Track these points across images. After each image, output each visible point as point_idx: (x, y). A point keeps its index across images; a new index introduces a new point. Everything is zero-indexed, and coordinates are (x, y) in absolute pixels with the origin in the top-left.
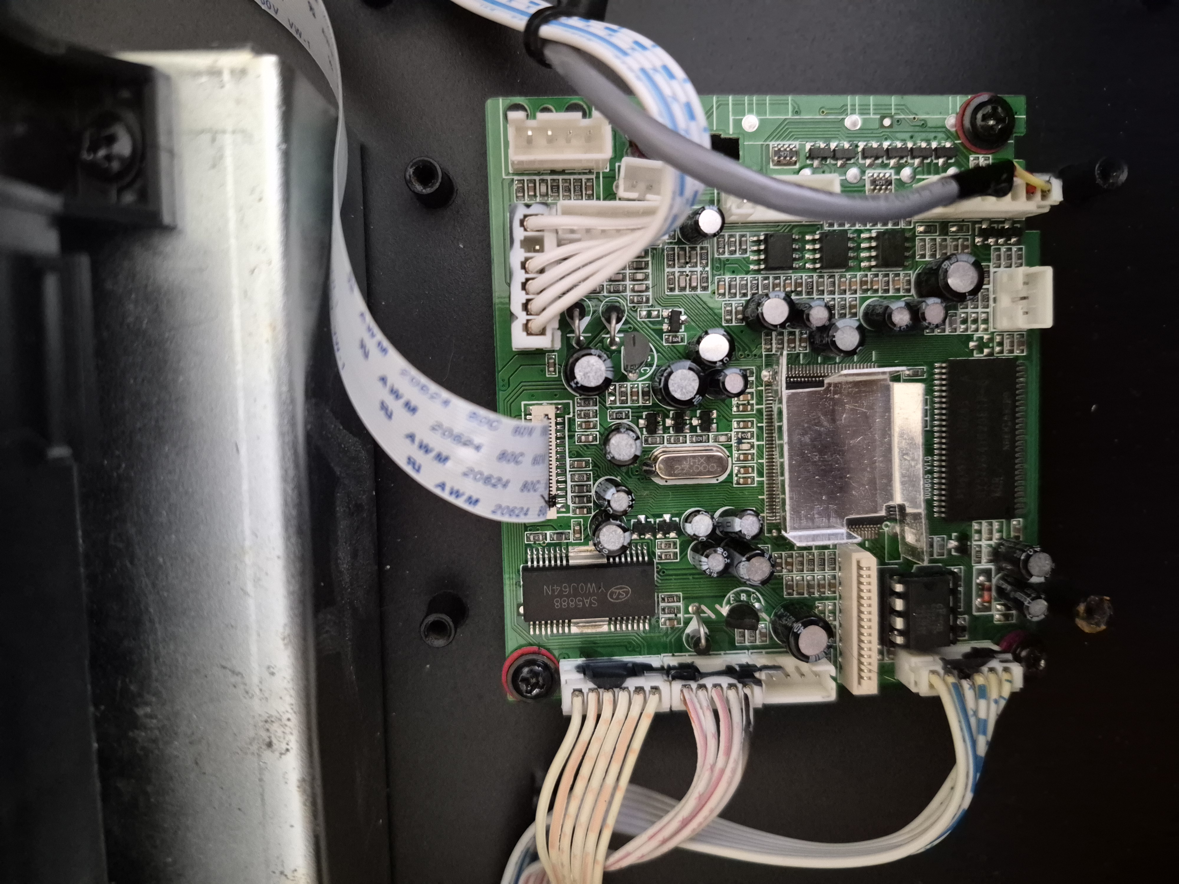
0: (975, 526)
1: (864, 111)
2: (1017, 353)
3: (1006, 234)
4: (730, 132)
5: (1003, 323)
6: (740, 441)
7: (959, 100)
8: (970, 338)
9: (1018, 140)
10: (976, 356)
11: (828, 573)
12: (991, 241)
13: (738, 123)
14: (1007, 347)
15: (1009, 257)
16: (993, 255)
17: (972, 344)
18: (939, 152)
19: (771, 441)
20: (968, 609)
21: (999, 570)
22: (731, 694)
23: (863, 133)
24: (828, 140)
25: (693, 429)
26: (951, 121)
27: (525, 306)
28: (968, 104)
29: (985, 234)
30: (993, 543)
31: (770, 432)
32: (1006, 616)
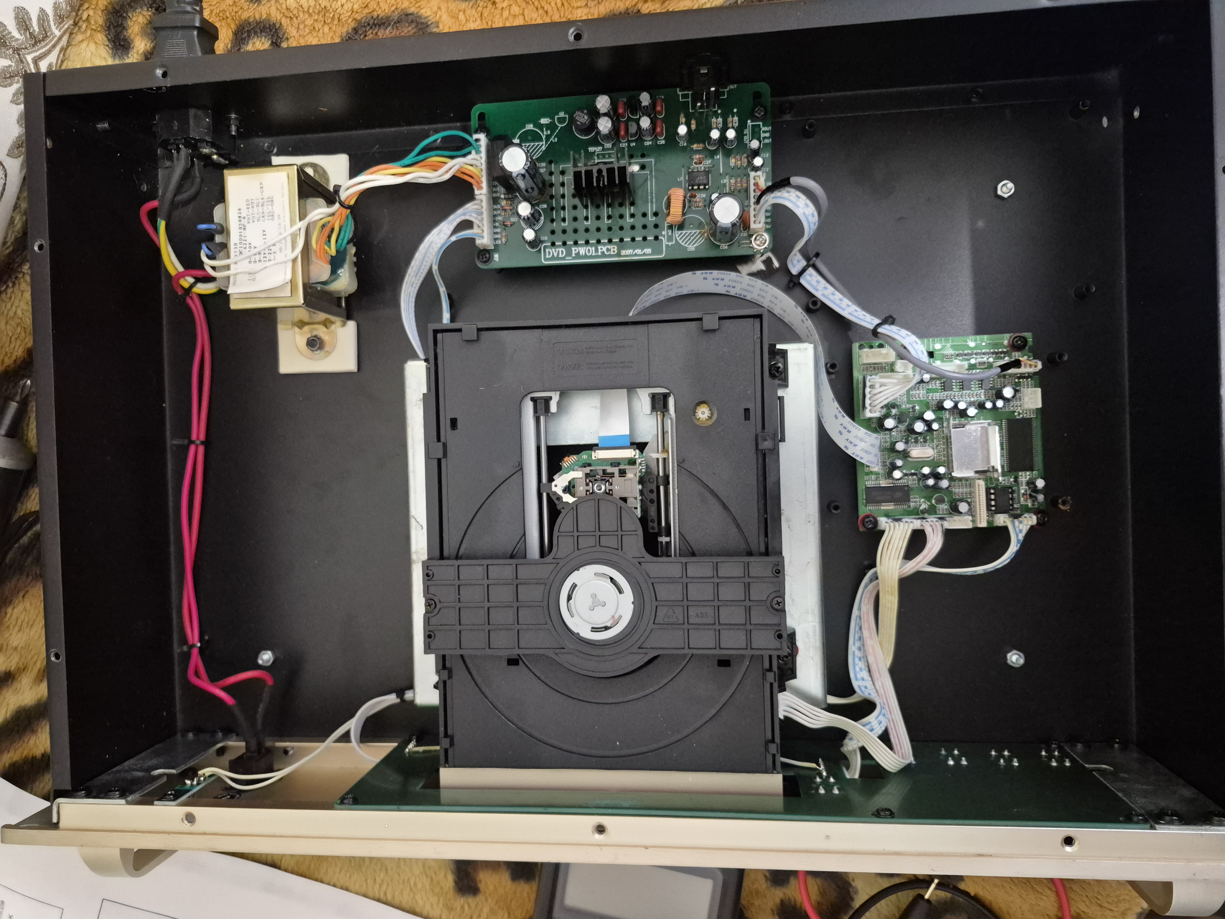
0: (1020, 473)
1: (975, 340)
2: (1032, 416)
3: (1027, 378)
4: (931, 350)
5: (1026, 406)
6: (937, 446)
7: (1008, 335)
8: (1015, 412)
9: (1029, 347)
10: (1018, 417)
11: (969, 489)
12: (1021, 380)
13: (933, 346)
14: (1028, 414)
15: (1028, 385)
16: (1022, 384)
17: (1016, 414)
18: (1002, 352)
19: (947, 445)
20: (1019, 502)
21: (1030, 488)
22: (937, 523)
23: (975, 348)
24: (963, 351)
25: (921, 442)
26: (1006, 342)
27: (870, 405)
28: (1011, 337)
29: (1019, 378)
30: (1027, 479)
31: (947, 443)
32: (1033, 505)
